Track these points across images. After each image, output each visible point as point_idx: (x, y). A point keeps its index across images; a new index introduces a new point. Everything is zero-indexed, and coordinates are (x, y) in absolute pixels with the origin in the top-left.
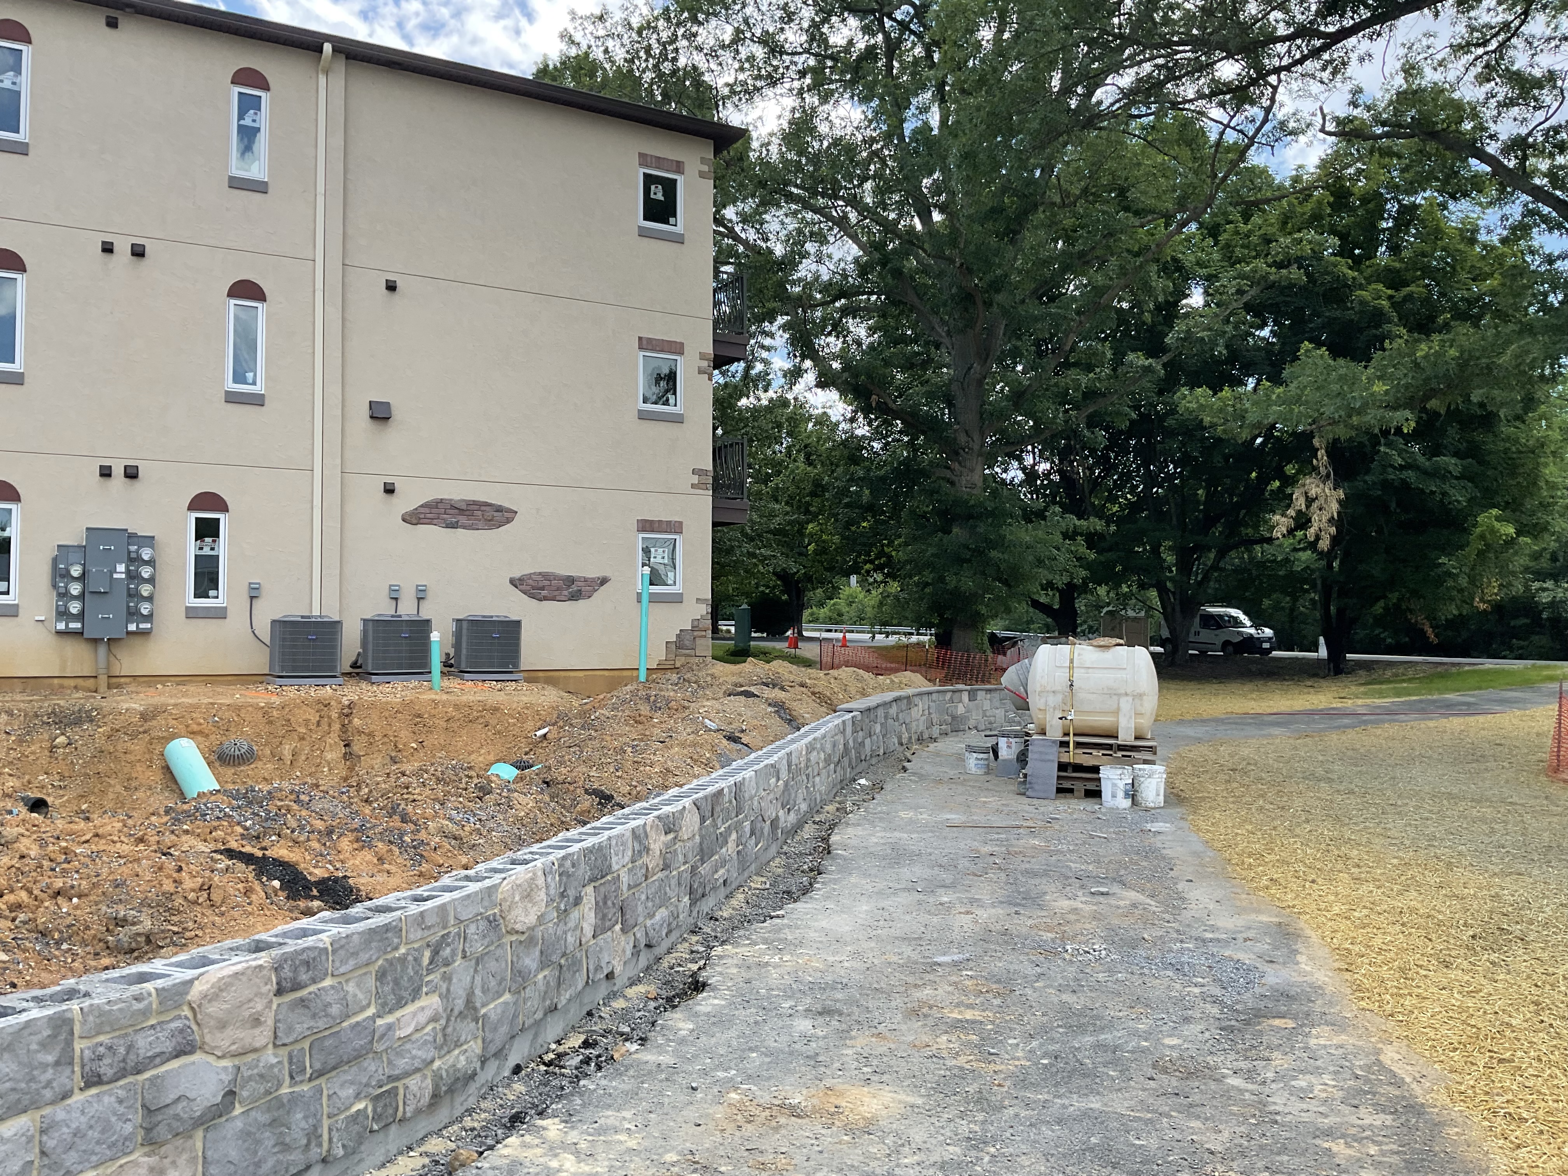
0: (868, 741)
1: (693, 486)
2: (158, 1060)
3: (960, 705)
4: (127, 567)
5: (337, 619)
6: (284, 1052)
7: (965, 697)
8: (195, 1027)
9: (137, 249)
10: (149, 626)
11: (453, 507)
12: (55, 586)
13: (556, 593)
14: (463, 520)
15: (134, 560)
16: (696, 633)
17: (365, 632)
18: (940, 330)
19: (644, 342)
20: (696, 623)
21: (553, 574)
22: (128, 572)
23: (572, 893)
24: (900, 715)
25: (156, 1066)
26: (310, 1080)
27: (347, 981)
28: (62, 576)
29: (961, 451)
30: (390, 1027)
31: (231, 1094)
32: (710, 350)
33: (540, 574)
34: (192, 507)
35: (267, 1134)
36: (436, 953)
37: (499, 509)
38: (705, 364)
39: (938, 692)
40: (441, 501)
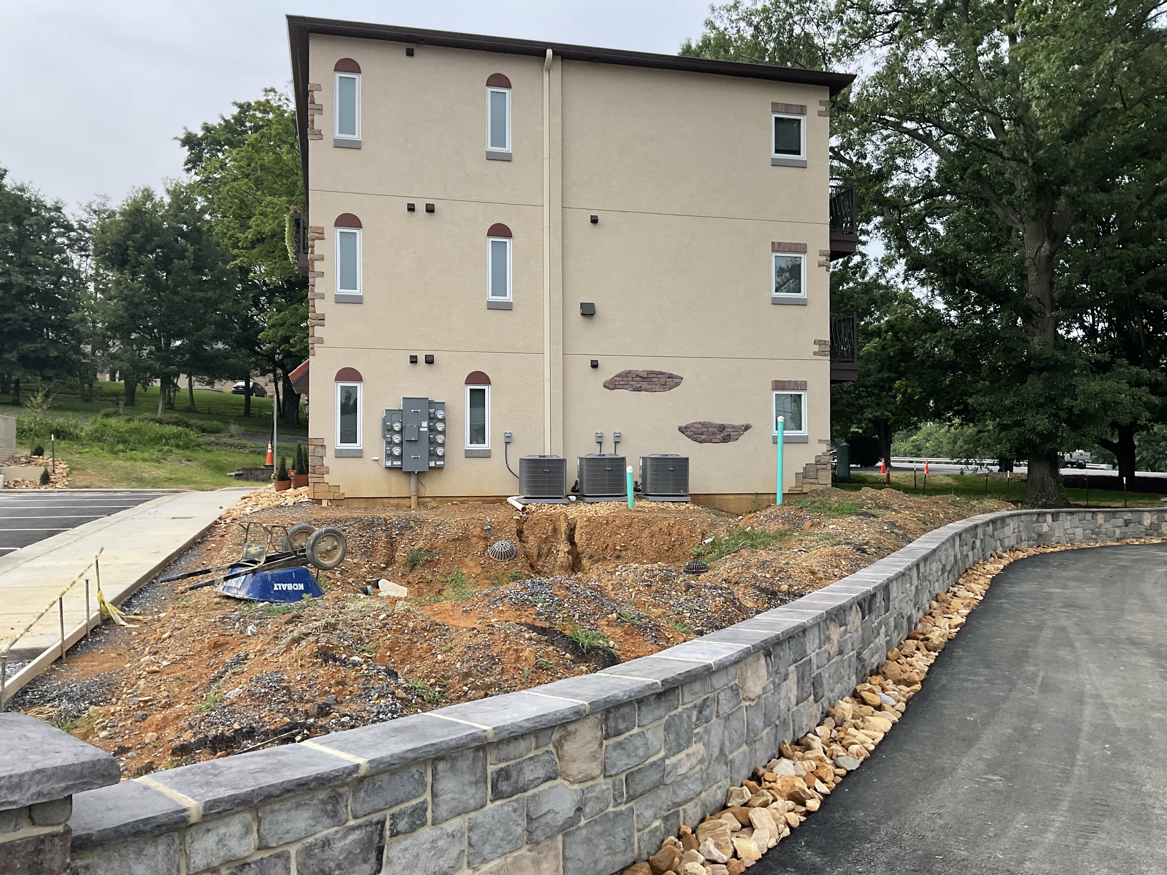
0: (971, 554)
1: (815, 353)
2: (536, 783)
3: (1045, 525)
4: (428, 424)
5: (562, 457)
6: (610, 781)
7: (1049, 518)
8: (557, 760)
9: (430, 208)
10: (442, 463)
11: (638, 376)
12: (384, 437)
13: (713, 437)
14: (645, 385)
15: (433, 419)
16: (819, 466)
17: (581, 466)
18: (1013, 218)
19: (776, 246)
20: (818, 459)
21: (710, 423)
22: (429, 427)
23: (782, 670)
24: (996, 533)
25: (535, 787)
26: (626, 803)
27: (647, 730)
28: (389, 430)
29: (1034, 316)
30: (675, 766)
31: (579, 809)
32: (828, 248)
33: (700, 423)
34: (467, 382)
35: (601, 841)
36: (700, 712)
37: (671, 376)
38: (824, 258)
39: (1026, 514)
40: (630, 372)
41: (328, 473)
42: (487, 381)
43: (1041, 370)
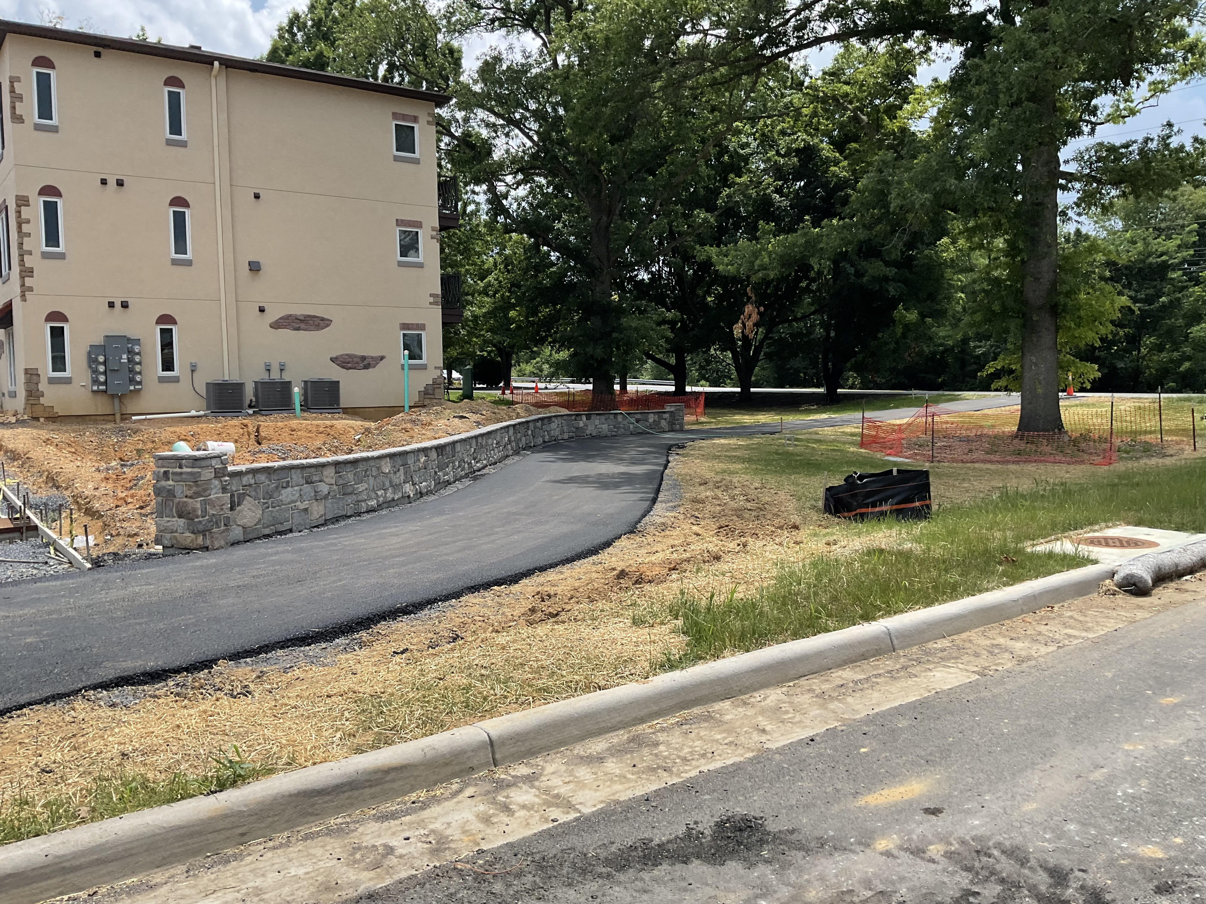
1: (431, 303)
2: (317, 482)
3: (581, 422)
6: (338, 487)
8: (323, 476)
11: (297, 319)
14: (302, 326)
16: (434, 386)
20: (434, 380)
21: (354, 355)
22: (128, 358)
23: (398, 466)
32: (438, 226)
33: (346, 355)
34: (158, 322)
36: (366, 473)
37: (323, 319)
38: (434, 233)
39: (567, 415)
40: (290, 315)
41: (43, 396)
42: (174, 322)
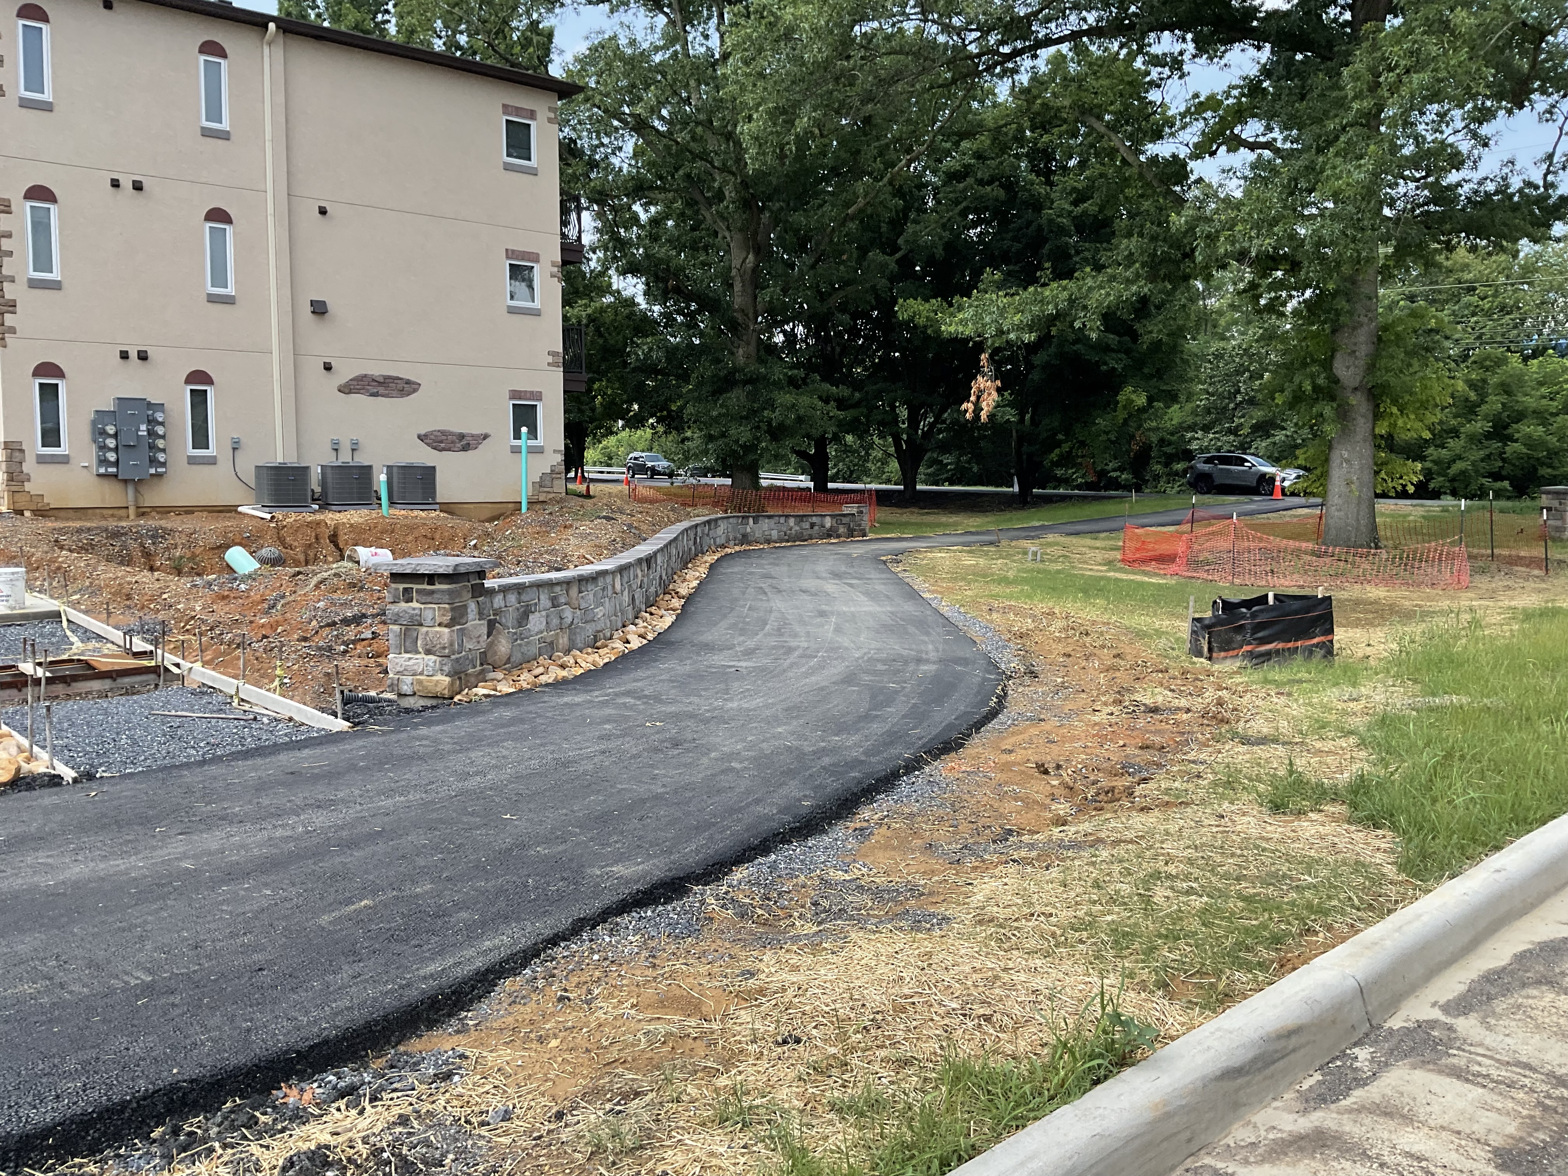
1: (549, 364)
4: (147, 427)
5: (305, 465)
9: (138, 185)
10: (163, 470)
11: (374, 380)
12: (95, 440)
13: (452, 445)
14: (381, 390)
15: (152, 422)
16: (553, 476)
17: (324, 474)
19: (510, 253)
20: (553, 468)
21: (449, 431)
22: (148, 431)
28: (100, 433)
32: (559, 259)
33: (439, 431)
34: (188, 381)
37: (408, 382)
38: (556, 269)
40: (366, 376)
41: (28, 480)
42: (209, 381)
43: (746, 382)
